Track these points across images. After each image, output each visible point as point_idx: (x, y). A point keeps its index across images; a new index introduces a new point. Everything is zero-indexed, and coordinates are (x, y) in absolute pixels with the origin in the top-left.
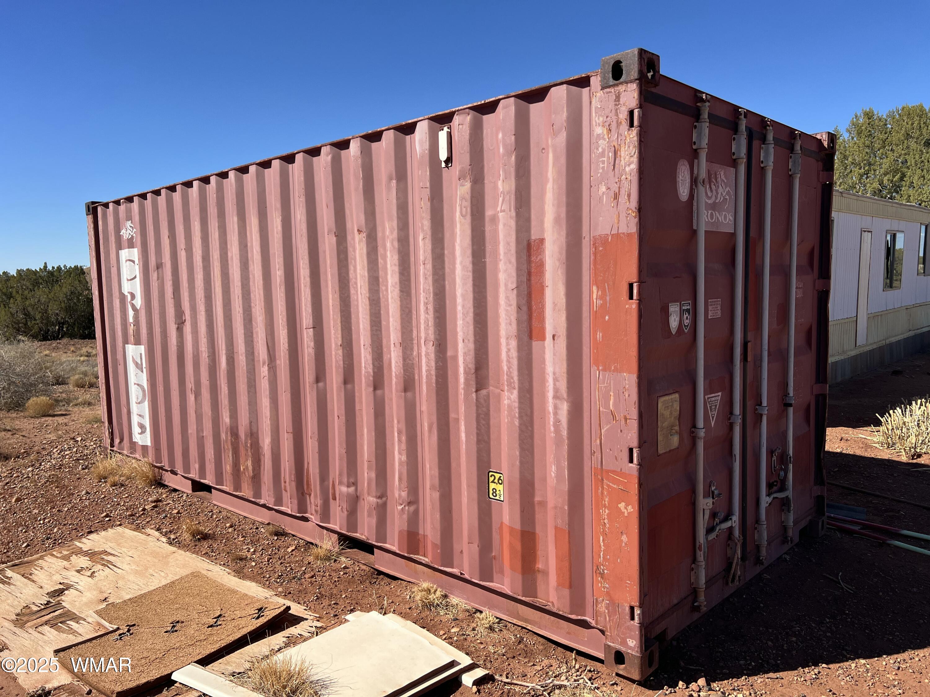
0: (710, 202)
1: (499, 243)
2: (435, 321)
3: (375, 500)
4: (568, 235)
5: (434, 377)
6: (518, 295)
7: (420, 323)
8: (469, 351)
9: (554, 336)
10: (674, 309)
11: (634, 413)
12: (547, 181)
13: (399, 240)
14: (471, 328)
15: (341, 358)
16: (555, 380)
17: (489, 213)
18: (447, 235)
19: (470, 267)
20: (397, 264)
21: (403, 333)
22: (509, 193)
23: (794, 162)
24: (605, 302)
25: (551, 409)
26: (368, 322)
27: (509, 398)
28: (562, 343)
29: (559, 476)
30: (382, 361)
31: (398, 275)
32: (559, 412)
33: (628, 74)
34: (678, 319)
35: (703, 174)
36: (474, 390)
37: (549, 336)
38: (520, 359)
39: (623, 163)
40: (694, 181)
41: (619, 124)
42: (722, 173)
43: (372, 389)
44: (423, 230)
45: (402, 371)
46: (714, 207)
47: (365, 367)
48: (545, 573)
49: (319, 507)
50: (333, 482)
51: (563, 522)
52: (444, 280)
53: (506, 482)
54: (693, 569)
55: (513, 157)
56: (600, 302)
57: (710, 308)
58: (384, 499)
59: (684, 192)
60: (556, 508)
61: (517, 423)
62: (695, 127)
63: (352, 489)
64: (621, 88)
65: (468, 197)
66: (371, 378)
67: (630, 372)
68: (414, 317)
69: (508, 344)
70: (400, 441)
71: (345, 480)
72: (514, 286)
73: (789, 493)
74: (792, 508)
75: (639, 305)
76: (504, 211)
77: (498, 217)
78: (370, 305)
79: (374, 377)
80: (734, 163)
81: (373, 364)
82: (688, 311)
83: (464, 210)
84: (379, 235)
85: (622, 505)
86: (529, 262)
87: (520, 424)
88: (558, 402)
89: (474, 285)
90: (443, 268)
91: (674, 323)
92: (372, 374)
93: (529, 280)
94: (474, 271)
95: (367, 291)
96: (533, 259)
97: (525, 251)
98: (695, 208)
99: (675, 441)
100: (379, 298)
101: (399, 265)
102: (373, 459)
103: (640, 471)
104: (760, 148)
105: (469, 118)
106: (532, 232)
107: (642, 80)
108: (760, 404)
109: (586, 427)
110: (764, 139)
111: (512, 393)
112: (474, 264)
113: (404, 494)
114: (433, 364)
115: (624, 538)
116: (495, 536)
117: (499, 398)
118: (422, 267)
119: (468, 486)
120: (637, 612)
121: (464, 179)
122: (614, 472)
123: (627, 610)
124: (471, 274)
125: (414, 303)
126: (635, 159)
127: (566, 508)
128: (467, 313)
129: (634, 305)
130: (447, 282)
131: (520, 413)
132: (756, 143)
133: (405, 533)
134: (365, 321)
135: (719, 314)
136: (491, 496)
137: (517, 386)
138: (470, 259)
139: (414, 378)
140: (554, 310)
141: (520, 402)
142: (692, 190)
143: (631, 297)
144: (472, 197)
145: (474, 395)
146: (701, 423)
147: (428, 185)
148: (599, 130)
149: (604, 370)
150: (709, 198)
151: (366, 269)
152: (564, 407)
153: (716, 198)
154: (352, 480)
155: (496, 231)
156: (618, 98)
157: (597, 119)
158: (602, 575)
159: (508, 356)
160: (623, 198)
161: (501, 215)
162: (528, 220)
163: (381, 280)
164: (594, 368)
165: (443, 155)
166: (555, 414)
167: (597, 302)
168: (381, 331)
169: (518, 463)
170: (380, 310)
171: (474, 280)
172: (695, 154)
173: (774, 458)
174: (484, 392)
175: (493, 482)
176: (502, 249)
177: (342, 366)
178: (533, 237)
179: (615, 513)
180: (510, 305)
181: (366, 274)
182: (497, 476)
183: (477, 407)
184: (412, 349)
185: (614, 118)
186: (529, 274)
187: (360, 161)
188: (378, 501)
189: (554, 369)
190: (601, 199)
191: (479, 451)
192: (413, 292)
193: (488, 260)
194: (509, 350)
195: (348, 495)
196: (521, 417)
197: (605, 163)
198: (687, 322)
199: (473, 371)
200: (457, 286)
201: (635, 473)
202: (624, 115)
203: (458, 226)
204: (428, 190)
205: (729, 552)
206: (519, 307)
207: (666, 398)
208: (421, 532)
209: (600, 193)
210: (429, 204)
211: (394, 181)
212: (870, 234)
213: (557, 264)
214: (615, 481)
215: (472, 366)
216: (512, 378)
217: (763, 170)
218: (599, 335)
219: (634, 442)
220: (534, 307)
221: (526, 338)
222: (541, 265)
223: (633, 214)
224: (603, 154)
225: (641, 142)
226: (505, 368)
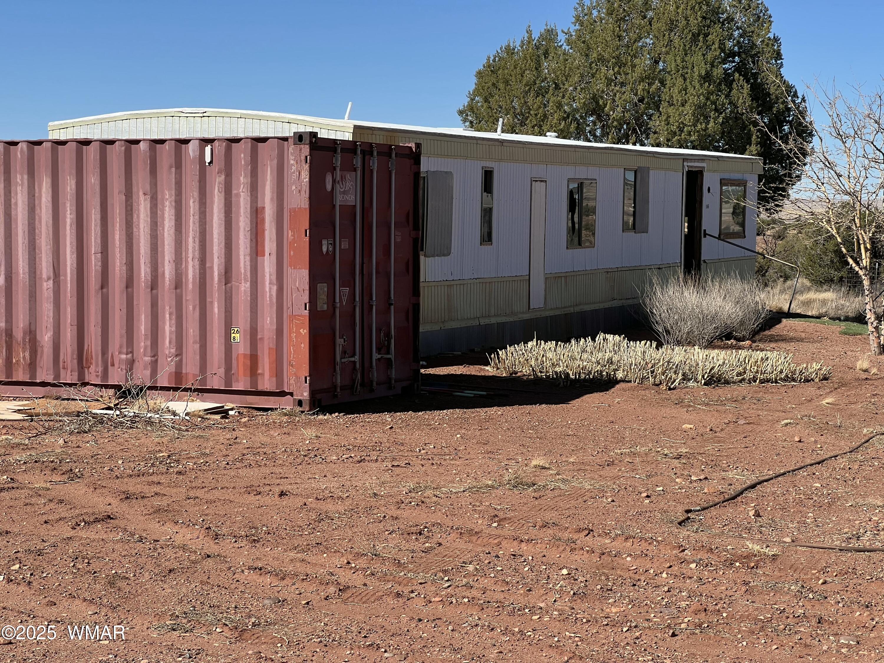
0: (342, 190)
1: (240, 207)
2: (199, 248)
3: (150, 358)
4: (277, 206)
5: (198, 279)
6: (251, 234)
7: (188, 249)
8: (222, 263)
9: (270, 254)
10: (324, 242)
11: (307, 287)
12: (267, 180)
13: (175, 202)
14: (223, 251)
15: (125, 272)
16: (270, 275)
17: (234, 192)
18: (208, 201)
19: (223, 219)
20: (174, 215)
21: (176, 255)
22: (247, 183)
23: (392, 164)
24: (294, 238)
25: (267, 289)
26: (149, 249)
27: (245, 286)
28: (274, 257)
29: (271, 323)
30: (157, 272)
31: (174, 221)
32: (272, 290)
33: (305, 141)
34: (326, 247)
35: (338, 178)
36: (224, 284)
37: (267, 254)
38: (251, 266)
39: (303, 177)
40: (334, 181)
41: (301, 161)
42: (348, 175)
43: (150, 290)
44: (193, 197)
45: (174, 277)
46: (344, 193)
47: (145, 276)
48: (263, 374)
49: (100, 373)
50: (112, 354)
51: (273, 345)
52: (206, 225)
53: (242, 332)
54: (334, 375)
55: (250, 167)
56: (292, 238)
57: (342, 243)
58: (156, 357)
59: (329, 187)
60: (269, 338)
61: (249, 299)
62: (334, 156)
63: (130, 356)
64: (302, 146)
65: (223, 183)
66: (150, 283)
67: (305, 269)
68: (184, 245)
69: (245, 259)
70: (170, 319)
71: (125, 350)
72: (249, 229)
73: (392, 356)
74: (394, 367)
75: (310, 239)
76: (244, 192)
77: (240, 195)
78: (151, 238)
79: (151, 282)
80: (355, 170)
81: (151, 274)
82: (331, 244)
83: (220, 189)
84: (159, 197)
85: (301, 330)
86: (257, 217)
87: (251, 299)
88: (271, 286)
89: (226, 228)
90: (205, 218)
91: (324, 249)
92: (150, 280)
93: (257, 226)
94: (226, 221)
95: (149, 229)
96: (259, 216)
97: (255, 212)
98: (334, 194)
99: (325, 307)
100: (157, 234)
101: (175, 216)
102: (149, 334)
103: (310, 313)
104: (370, 159)
105: (224, 144)
106: (259, 203)
107: (311, 143)
108: (372, 299)
109: (285, 297)
110: (371, 154)
111: (246, 284)
112: (226, 217)
113: (173, 351)
114: (198, 271)
115: (303, 345)
116: (234, 362)
117: (238, 288)
118: (192, 218)
119: (219, 337)
120: (308, 378)
121: (221, 173)
122: (298, 315)
123: (304, 379)
124: (223, 222)
125: (184, 238)
126: (308, 177)
127: (275, 337)
128: (221, 243)
129: (307, 239)
130: (207, 226)
131: (251, 293)
132: (367, 157)
133: (174, 374)
134: (146, 248)
135: (347, 247)
136: (232, 341)
137: (249, 280)
138: (224, 214)
139: (182, 281)
140: (270, 241)
141: (251, 288)
142: (333, 185)
143: (306, 236)
144: (225, 183)
145: (224, 287)
146: (337, 300)
147: (198, 173)
148: (292, 162)
149: (294, 269)
150: (342, 189)
151: (149, 217)
152: (275, 288)
153: (345, 188)
154: (130, 350)
155: (239, 202)
156: (301, 150)
157: (291, 157)
158: (292, 366)
159: (245, 265)
160: (303, 192)
161: (242, 194)
162: (257, 197)
163: (159, 223)
164: (289, 268)
165: (208, 159)
166: (270, 292)
167: (291, 237)
168: (157, 254)
169: (249, 319)
170: (157, 242)
171: (225, 225)
172: (335, 169)
173: (382, 334)
174: (229, 285)
175: (233, 333)
176: (242, 211)
177: (125, 277)
178: (259, 206)
179: (298, 334)
180: (246, 239)
181: (149, 220)
182: (236, 329)
183: (225, 293)
184: (181, 264)
185: (299, 158)
186: (257, 223)
187: (148, 154)
188: (152, 358)
189: (270, 269)
190: (293, 192)
191: (226, 317)
192: (184, 231)
193: (233, 215)
194: (245, 262)
195: (127, 359)
196: (251, 295)
197: (295, 176)
198: (331, 249)
199: (224, 274)
200: (214, 228)
201: (308, 314)
202: (303, 158)
203: (216, 197)
204: (198, 176)
205: (354, 376)
206: (251, 240)
207: (321, 284)
208: (184, 371)
209: (293, 189)
210: (198, 184)
211: (174, 169)
212: (543, 184)
213: (272, 219)
214: (299, 320)
215: (223, 271)
216: (247, 276)
217: (372, 171)
218: (292, 253)
219: (307, 301)
220: (259, 240)
221: (254, 256)
222: (263, 220)
223: (307, 200)
224: (294, 173)
225: (310, 170)
226: (243, 271)
